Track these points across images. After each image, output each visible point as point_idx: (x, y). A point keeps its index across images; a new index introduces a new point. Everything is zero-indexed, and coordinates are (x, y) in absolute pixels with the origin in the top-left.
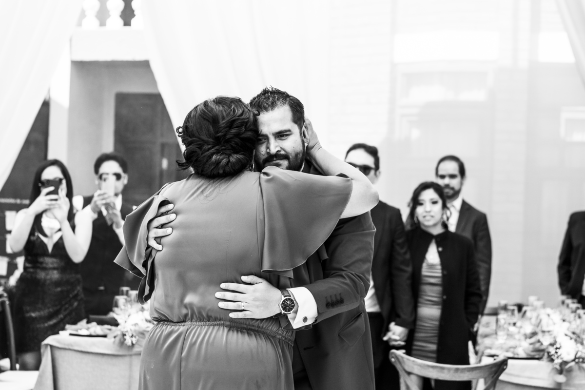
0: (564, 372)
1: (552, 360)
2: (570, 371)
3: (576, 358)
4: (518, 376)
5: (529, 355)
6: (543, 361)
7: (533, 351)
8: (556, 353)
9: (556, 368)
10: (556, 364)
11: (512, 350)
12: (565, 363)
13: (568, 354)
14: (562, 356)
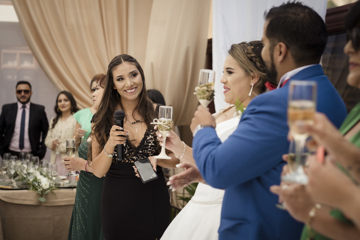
0: (44, 196)
1: (37, 189)
2: (47, 195)
3: (50, 187)
4: (17, 199)
5: (20, 187)
6: (30, 190)
7: (22, 185)
8: (39, 185)
9: (39, 194)
10: (39, 191)
11: (10, 184)
12: (44, 190)
13: (46, 185)
14: (43, 187)
